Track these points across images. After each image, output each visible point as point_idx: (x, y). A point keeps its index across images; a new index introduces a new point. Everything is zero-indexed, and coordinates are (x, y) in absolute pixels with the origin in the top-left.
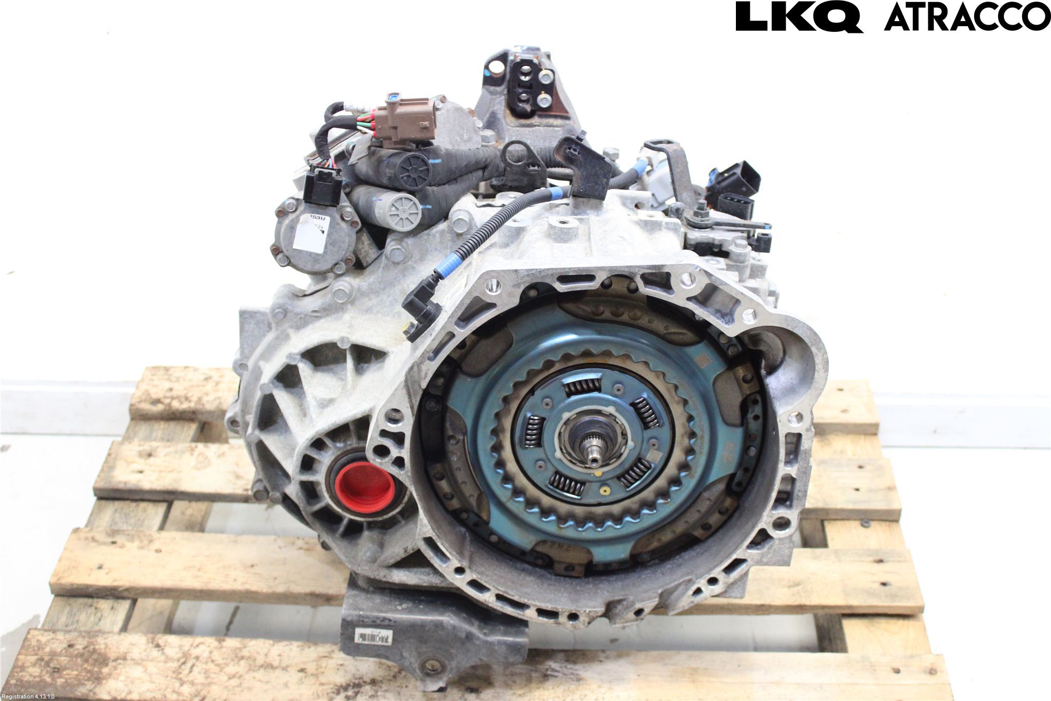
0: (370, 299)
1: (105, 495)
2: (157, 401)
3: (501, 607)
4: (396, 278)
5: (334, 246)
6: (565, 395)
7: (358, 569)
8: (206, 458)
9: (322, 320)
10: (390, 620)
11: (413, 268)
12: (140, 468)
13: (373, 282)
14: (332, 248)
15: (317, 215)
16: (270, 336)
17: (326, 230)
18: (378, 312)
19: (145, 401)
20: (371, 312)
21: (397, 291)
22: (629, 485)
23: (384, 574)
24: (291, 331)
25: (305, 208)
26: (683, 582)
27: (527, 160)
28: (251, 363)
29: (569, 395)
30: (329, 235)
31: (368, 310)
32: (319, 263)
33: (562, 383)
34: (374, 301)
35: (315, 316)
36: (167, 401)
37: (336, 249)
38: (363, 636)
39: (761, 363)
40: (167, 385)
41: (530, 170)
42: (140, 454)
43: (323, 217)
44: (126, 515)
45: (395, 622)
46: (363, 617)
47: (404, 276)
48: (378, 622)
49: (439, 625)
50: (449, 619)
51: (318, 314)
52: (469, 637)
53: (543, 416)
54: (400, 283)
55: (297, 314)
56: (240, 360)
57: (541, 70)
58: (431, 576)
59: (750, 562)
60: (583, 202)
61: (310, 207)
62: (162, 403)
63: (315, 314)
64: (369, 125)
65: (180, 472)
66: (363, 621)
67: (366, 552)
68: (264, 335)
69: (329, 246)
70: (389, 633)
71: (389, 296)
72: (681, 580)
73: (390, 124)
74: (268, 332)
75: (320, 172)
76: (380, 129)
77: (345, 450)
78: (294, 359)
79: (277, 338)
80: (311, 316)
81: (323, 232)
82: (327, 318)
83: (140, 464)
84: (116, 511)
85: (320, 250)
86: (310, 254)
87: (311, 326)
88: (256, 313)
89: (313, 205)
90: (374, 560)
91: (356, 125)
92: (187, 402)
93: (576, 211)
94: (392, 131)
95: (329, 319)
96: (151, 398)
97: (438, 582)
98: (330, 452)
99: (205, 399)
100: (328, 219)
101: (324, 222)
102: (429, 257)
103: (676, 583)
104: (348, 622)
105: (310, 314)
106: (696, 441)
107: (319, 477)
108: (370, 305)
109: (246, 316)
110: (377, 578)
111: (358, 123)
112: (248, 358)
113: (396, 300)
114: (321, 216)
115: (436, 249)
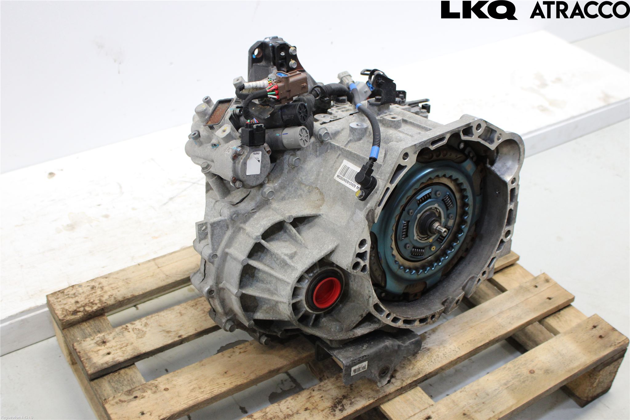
0: (281, 193)
1: (93, 377)
2: (75, 312)
3: (405, 326)
4: (294, 176)
5: (264, 168)
6: (417, 205)
7: (338, 338)
8: (139, 330)
9: (257, 213)
10: (365, 356)
11: (302, 167)
12: (106, 351)
13: (281, 182)
14: (264, 169)
15: (256, 152)
16: (229, 233)
17: (260, 159)
18: (289, 198)
19: (68, 315)
20: (285, 199)
21: (296, 183)
22: (441, 241)
23: (352, 334)
24: (242, 225)
25: (250, 150)
26: (469, 279)
27: (321, 95)
28: (219, 253)
29: (419, 205)
30: (262, 162)
31: (283, 199)
32: (259, 180)
33: (417, 199)
34: (285, 193)
35: (253, 212)
36: (82, 309)
37: (265, 169)
38: (355, 371)
39: (487, 161)
40: (73, 301)
41: (326, 100)
42: (97, 344)
43: (258, 152)
44: (119, 381)
45: (368, 356)
46: (354, 360)
47: (298, 173)
48: (361, 359)
49: (386, 347)
50: (388, 343)
51: (255, 210)
52: (399, 346)
53: (408, 220)
54: (296, 178)
55: (243, 215)
56: (212, 253)
57: (290, 47)
58: (372, 325)
59: (497, 257)
60: (382, 107)
61: (252, 148)
62: (79, 312)
63: (254, 211)
64: (274, 93)
65: (132, 344)
66: (354, 362)
67: (336, 328)
68: (225, 233)
69: (262, 168)
70: (365, 364)
71: (292, 187)
72: (468, 279)
73: (287, 89)
74: (227, 230)
75: (257, 126)
76: (281, 94)
77: (314, 276)
78: (259, 239)
79: (234, 232)
80: (251, 213)
81: (259, 161)
82: (259, 211)
83: (104, 350)
84: (109, 382)
85: (258, 173)
86: (254, 176)
87: (252, 219)
88: (220, 222)
89: (253, 147)
90: (341, 330)
91: (267, 95)
92: (94, 305)
93: (379, 113)
94: (288, 93)
95: (261, 211)
96: (70, 312)
97: (378, 326)
98: (307, 281)
99: (104, 299)
100: (260, 153)
101: (258, 155)
102: (308, 159)
103: (466, 281)
104: (348, 366)
105: (251, 212)
106: (468, 208)
107: (302, 297)
108: (283, 195)
109: (214, 225)
110: (350, 337)
111: (268, 93)
112: (217, 250)
113: (297, 188)
114: (257, 152)
115: (311, 154)
